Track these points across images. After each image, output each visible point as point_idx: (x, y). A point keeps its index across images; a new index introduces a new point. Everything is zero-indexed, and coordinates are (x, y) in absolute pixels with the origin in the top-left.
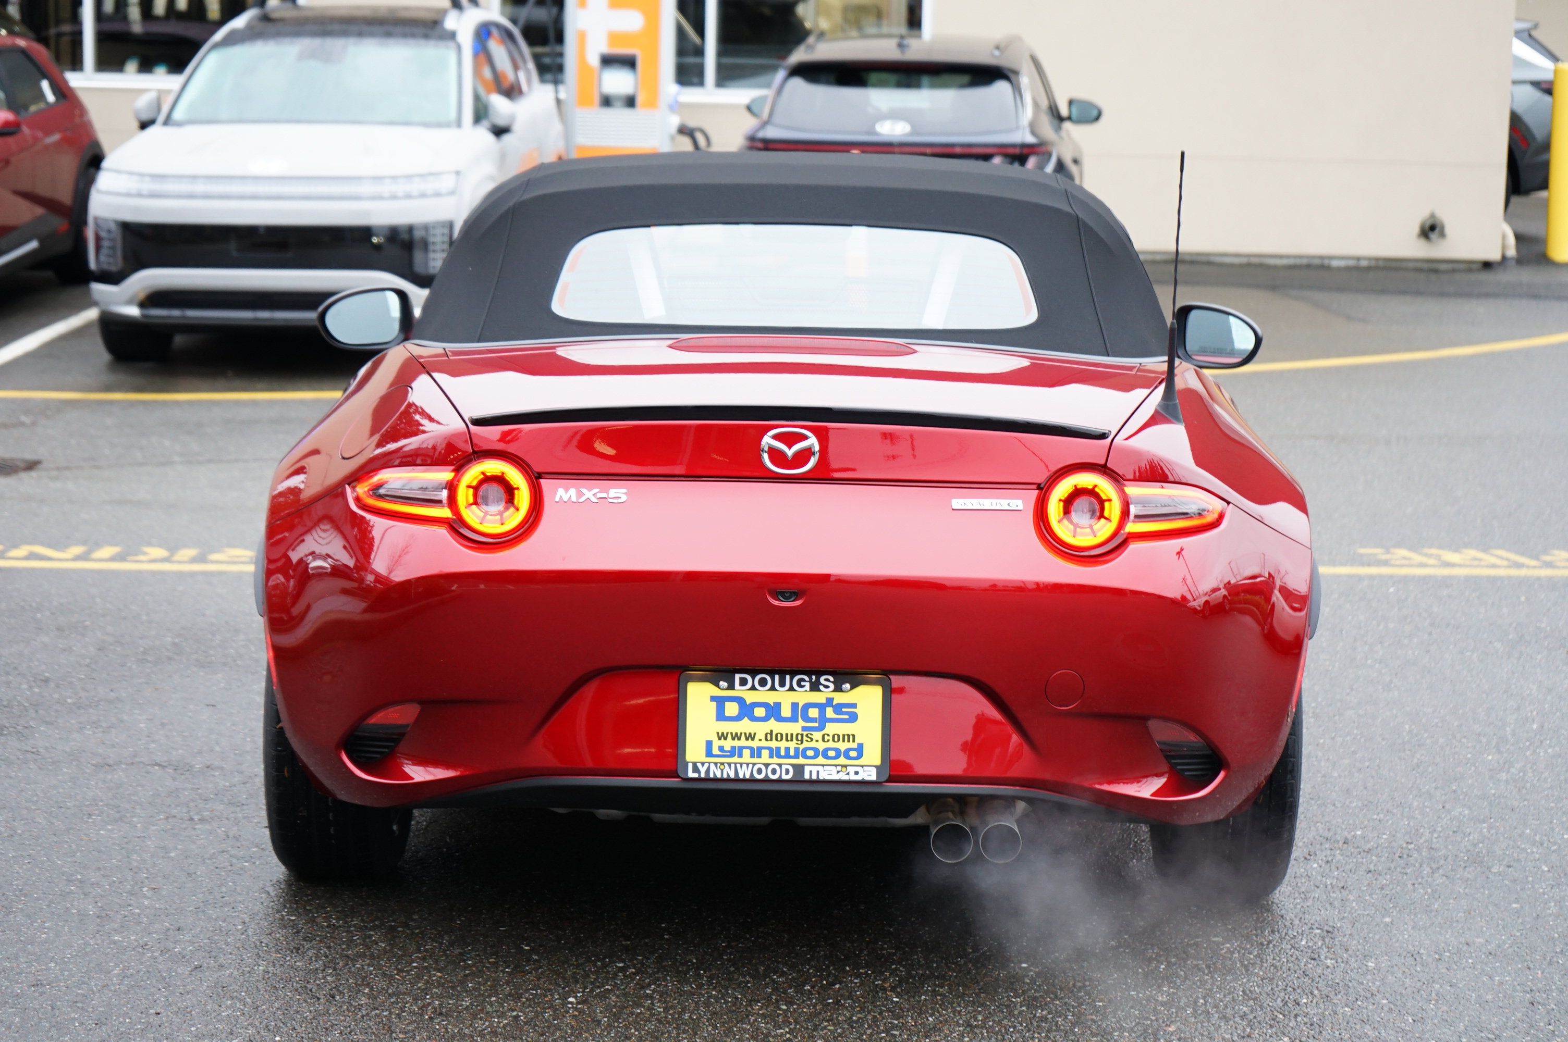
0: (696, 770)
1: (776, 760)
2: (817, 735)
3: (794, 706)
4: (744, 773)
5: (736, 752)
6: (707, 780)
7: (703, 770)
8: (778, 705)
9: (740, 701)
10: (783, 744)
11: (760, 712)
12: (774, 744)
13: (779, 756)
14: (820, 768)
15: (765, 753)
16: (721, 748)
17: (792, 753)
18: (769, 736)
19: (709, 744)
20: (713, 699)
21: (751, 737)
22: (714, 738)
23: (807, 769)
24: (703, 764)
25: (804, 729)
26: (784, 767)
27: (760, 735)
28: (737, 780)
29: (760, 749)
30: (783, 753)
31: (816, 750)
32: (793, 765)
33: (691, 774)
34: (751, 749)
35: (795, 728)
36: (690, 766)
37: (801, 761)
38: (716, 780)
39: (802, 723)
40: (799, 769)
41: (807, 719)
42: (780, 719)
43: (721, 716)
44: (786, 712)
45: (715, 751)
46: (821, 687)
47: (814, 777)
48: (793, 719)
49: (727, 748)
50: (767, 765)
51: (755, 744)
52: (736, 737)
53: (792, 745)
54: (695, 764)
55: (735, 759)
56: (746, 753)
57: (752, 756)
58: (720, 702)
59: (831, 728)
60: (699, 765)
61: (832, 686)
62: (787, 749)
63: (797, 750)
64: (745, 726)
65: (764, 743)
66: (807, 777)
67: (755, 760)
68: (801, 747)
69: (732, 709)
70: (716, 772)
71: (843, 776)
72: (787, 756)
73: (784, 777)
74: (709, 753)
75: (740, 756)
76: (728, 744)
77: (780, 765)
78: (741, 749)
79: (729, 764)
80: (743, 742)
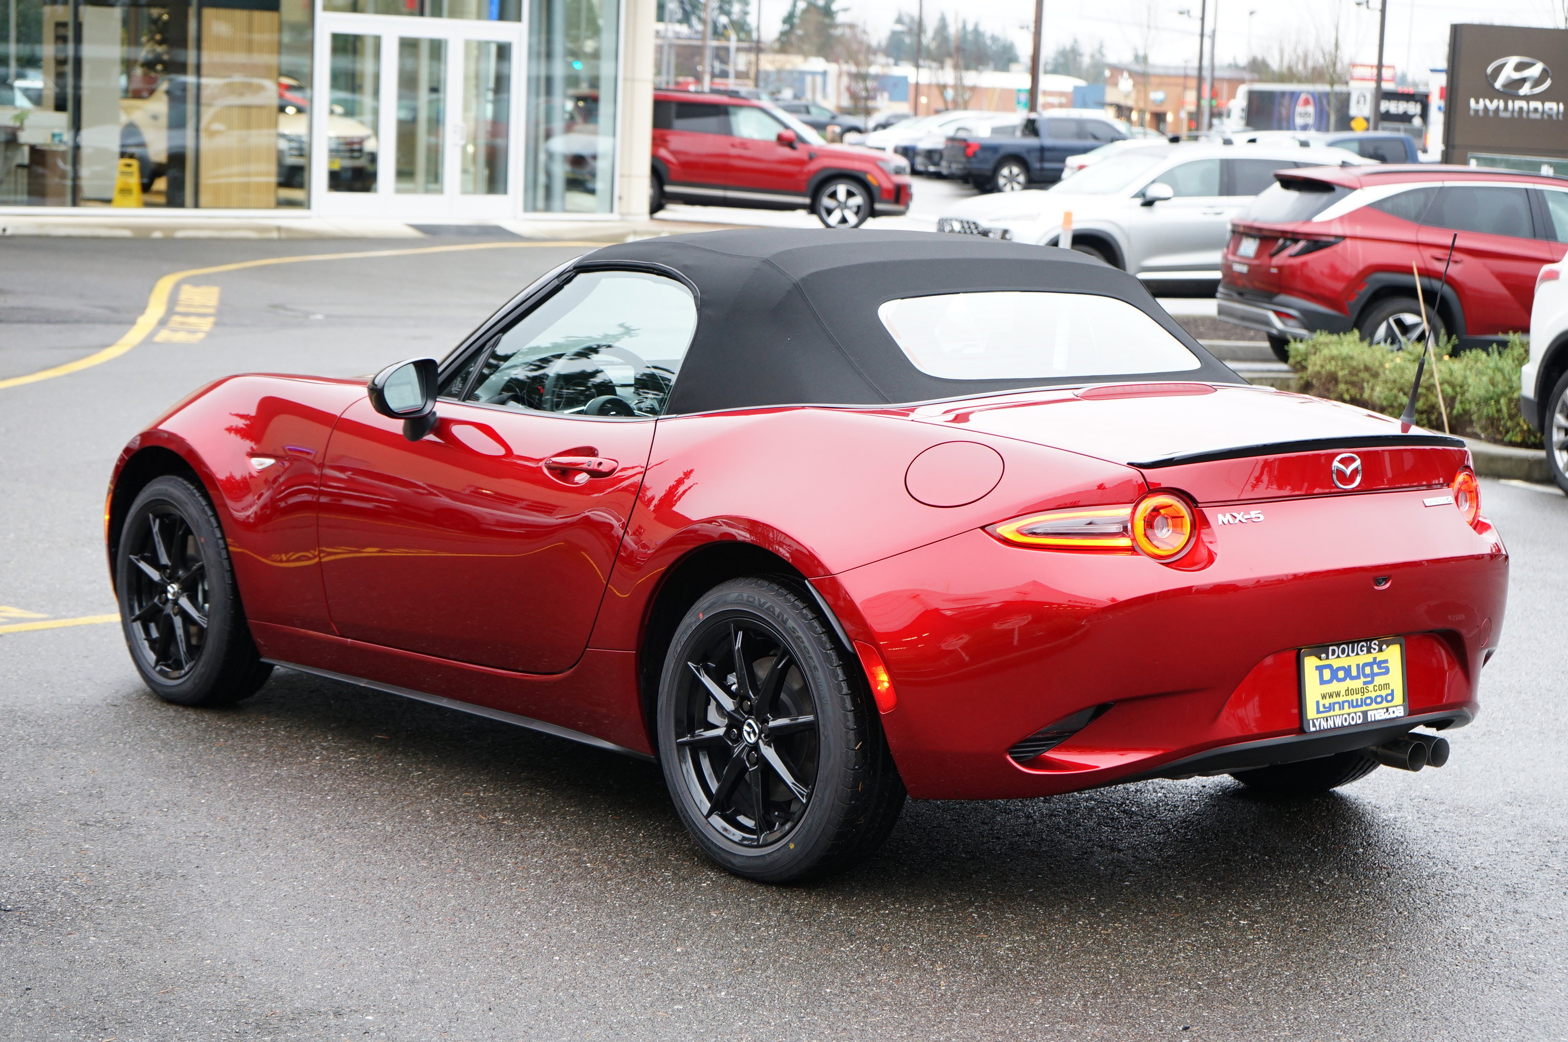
0: (1314, 725)
1: (1352, 710)
2: (1371, 687)
3: (1358, 666)
4: (1338, 723)
5: (1331, 708)
6: (1320, 731)
7: (1317, 724)
8: (1350, 667)
9: (1329, 667)
10: (1355, 697)
11: (1341, 674)
12: (1350, 698)
13: (1353, 707)
14: (1375, 712)
15: (1346, 705)
16: (1324, 705)
17: (1359, 703)
18: (1348, 692)
19: (1318, 703)
20: (1318, 668)
21: (1338, 694)
22: (1320, 698)
23: (1369, 713)
24: (1317, 719)
25: (1365, 683)
26: (1358, 714)
27: (1343, 693)
28: (1335, 728)
29: (1344, 702)
30: (1355, 704)
31: (1370, 698)
32: (1362, 712)
33: (1312, 729)
34: (1338, 703)
35: (1358, 684)
36: (1311, 722)
37: (1364, 708)
38: (1324, 730)
39: (1363, 679)
40: (1365, 713)
41: (1365, 676)
42: (1353, 678)
43: (1322, 682)
44: (1354, 673)
45: (1322, 709)
46: (1372, 650)
47: (1373, 719)
48: (1357, 677)
49: (1327, 705)
50: (1349, 714)
51: (1340, 699)
52: (1331, 696)
53: (1359, 697)
54: (1313, 720)
55: (1331, 713)
56: (1337, 706)
57: (1340, 709)
58: (1320, 669)
59: (1379, 680)
60: (1315, 721)
61: (1377, 648)
62: (1357, 700)
63: (1362, 699)
64: (1335, 686)
65: (1346, 698)
66: (1369, 720)
67: (1342, 712)
68: (1364, 697)
69: (1327, 674)
70: (1324, 725)
71: (1387, 716)
72: (1357, 706)
73: (1359, 722)
74: (1318, 712)
75: (1334, 710)
76: (1327, 702)
77: (1355, 713)
78: (1334, 703)
79: (1330, 717)
80: (1335, 699)
